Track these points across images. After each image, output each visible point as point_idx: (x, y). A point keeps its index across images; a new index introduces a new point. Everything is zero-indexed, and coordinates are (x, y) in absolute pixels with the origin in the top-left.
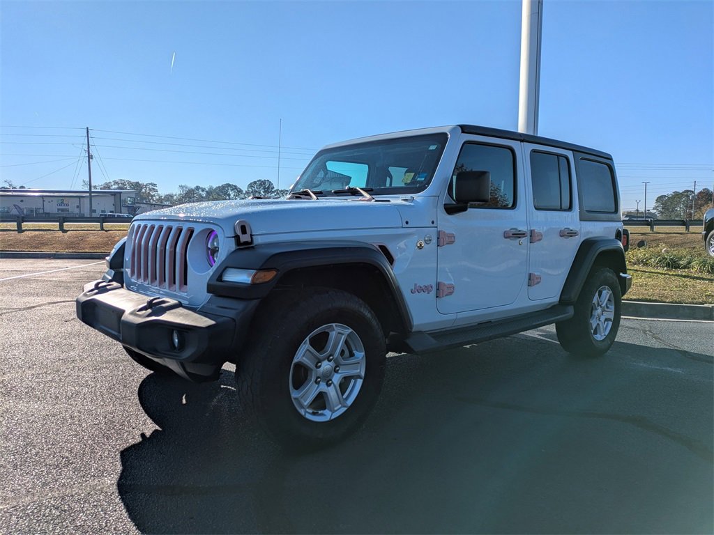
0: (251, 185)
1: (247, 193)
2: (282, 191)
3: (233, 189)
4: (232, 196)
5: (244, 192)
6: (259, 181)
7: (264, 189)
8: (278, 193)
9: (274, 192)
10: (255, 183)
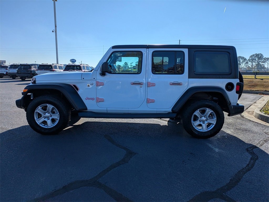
0: (251, 57)
1: (249, 60)
2: (267, 58)
3: (242, 59)
4: (241, 61)
5: (247, 59)
6: (255, 54)
7: (258, 58)
8: (265, 60)
9: (263, 59)
10: (254, 55)
